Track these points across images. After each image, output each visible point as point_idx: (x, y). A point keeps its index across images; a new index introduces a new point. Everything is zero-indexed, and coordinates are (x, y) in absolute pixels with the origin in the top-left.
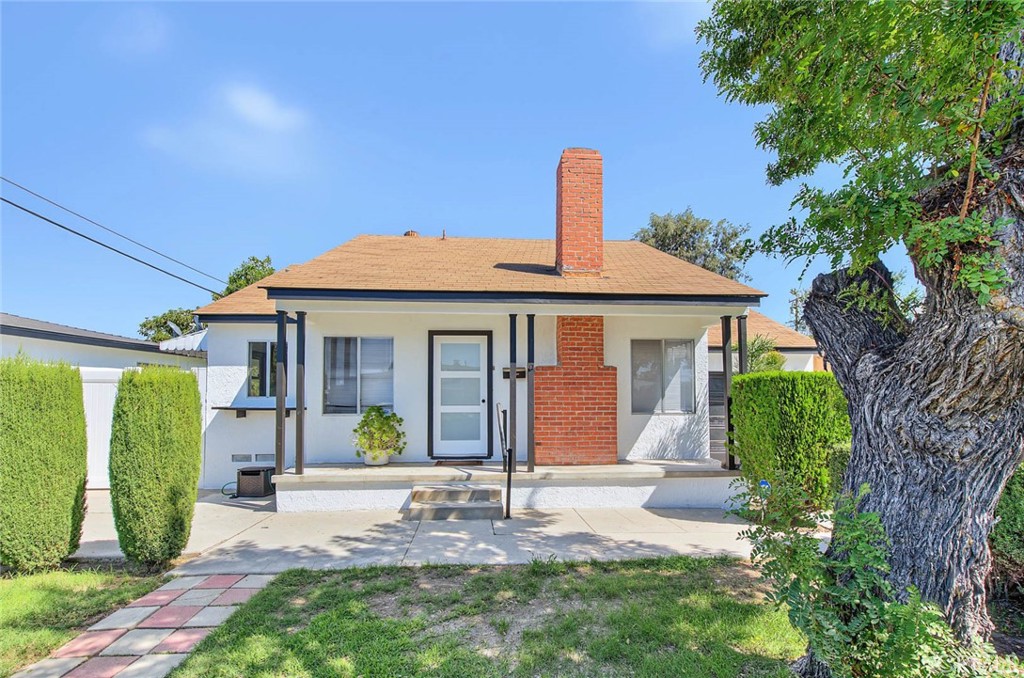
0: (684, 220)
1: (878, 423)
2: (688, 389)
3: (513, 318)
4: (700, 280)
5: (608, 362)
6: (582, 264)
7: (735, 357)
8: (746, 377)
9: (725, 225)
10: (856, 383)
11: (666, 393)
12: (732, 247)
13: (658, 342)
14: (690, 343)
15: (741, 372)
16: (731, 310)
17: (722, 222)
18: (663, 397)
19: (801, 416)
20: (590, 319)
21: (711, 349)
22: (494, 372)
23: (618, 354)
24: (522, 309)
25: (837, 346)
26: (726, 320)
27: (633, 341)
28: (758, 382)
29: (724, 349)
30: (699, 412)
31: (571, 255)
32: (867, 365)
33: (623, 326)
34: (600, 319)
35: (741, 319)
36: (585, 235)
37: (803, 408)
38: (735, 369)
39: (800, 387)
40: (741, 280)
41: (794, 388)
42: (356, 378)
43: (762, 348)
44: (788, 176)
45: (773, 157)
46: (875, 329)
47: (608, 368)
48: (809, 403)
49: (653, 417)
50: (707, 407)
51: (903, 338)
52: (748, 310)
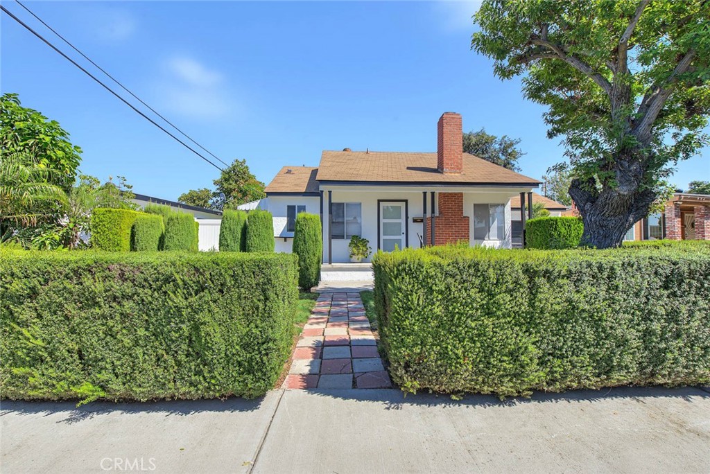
0: (481, 135)
1: (591, 221)
2: (501, 229)
3: (425, 194)
4: (508, 175)
5: (465, 215)
6: (452, 168)
7: (527, 212)
8: (533, 220)
9: (506, 139)
10: (585, 211)
11: (491, 229)
12: (509, 151)
13: (487, 205)
14: (504, 205)
15: (529, 218)
16: (525, 189)
17: (505, 137)
18: (489, 231)
19: (559, 235)
20: (456, 194)
21: (513, 209)
22: (409, 220)
23: (469, 211)
24: (429, 189)
25: (579, 201)
26: (522, 195)
27: (475, 205)
28: (539, 222)
29: (522, 209)
30: (506, 240)
31: (447, 164)
32: (588, 206)
33: (472, 197)
34: (462, 194)
35: (530, 194)
36: (454, 154)
37: (560, 232)
38: (527, 218)
39: (559, 223)
40: (516, 171)
41: (556, 223)
42: (343, 223)
43: (539, 208)
44: (555, 135)
45: (550, 127)
46: (590, 196)
47: (465, 217)
48: (563, 230)
49: (484, 242)
50: (510, 238)
51: (597, 198)
52: (533, 190)
